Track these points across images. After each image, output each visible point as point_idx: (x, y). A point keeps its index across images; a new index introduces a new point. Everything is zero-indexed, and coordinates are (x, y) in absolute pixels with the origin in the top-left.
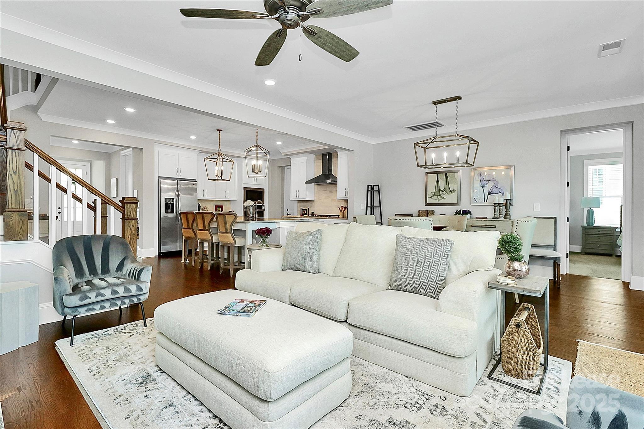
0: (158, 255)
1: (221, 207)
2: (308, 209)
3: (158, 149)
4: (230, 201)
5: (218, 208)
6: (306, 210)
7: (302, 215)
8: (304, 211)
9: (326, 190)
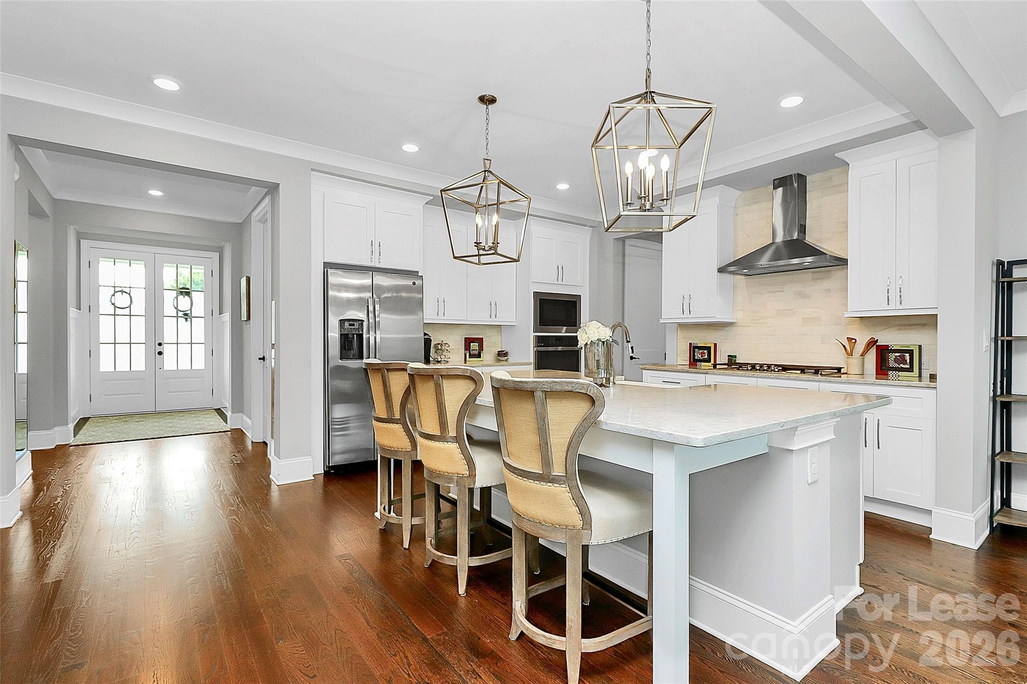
0: (323, 472)
1: (480, 341)
2: (715, 345)
3: (320, 187)
4: (501, 325)
5: (472, 344)
6: (709, 349)
7: (694, 362)
8: (701, 351)
9: (783, 291)
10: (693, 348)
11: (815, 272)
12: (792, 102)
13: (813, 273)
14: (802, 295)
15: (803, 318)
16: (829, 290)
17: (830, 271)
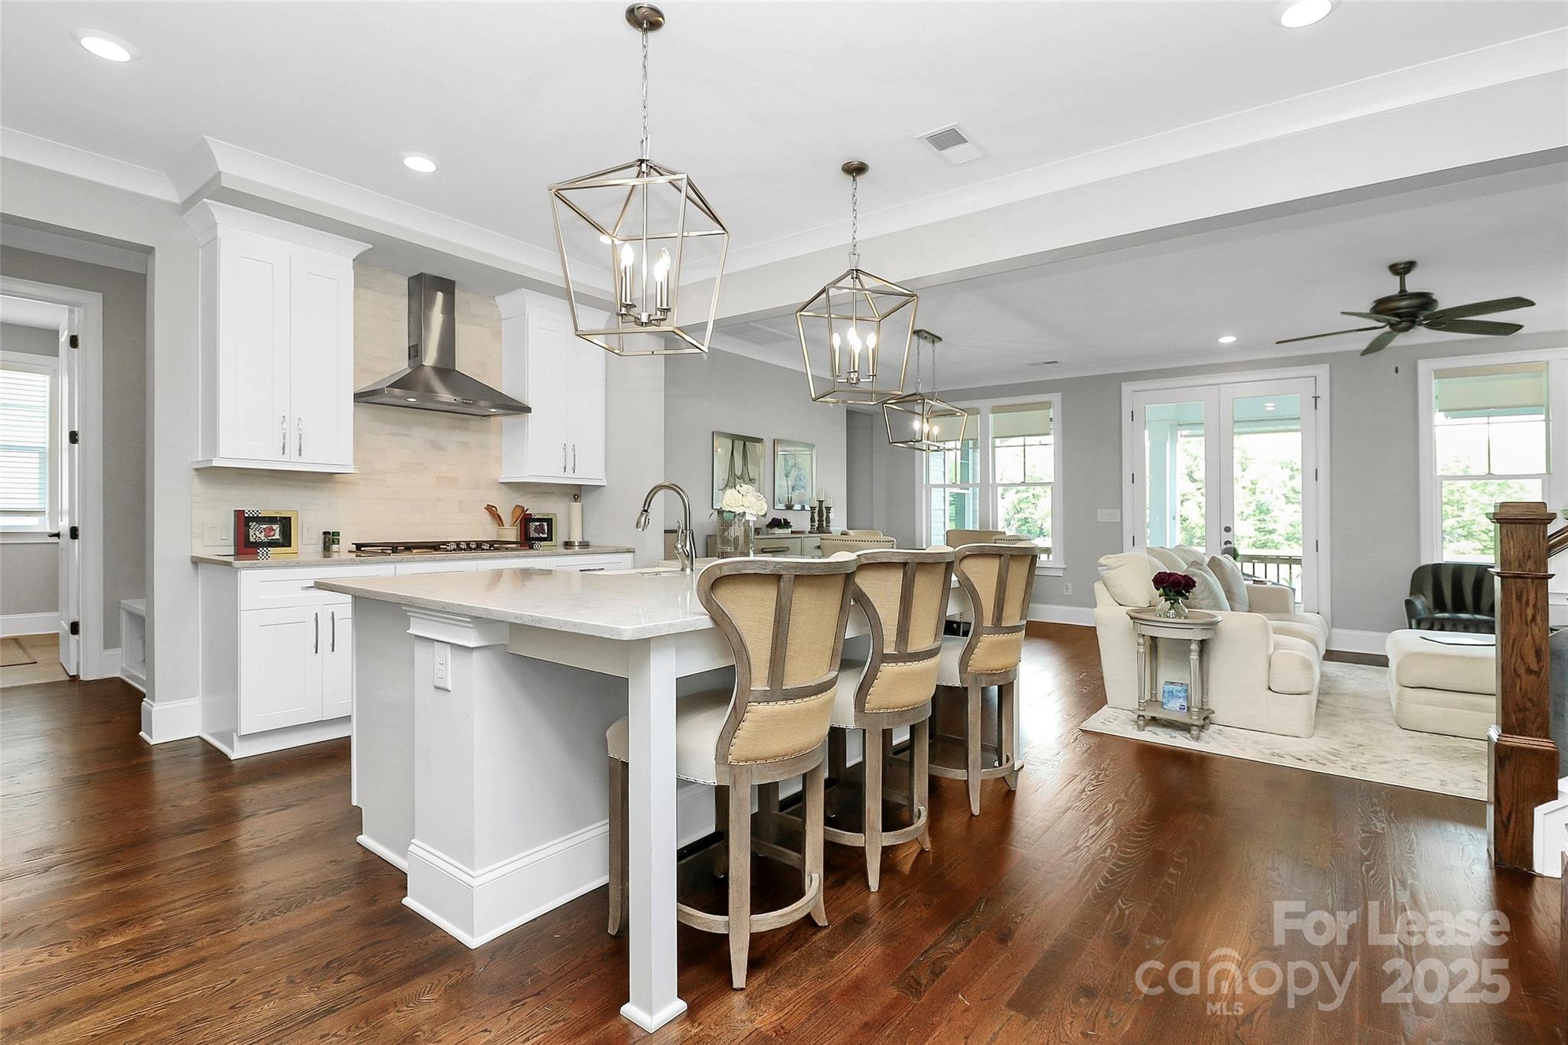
8: (264, 526)
9: (409, 435)
10: (243, 521)
11: (451, 418)
12: (420, 164)
13: (449, 418)
14: (436, 446)
15: (437, 477)
16: (467, 444)
17: (468, 420)
